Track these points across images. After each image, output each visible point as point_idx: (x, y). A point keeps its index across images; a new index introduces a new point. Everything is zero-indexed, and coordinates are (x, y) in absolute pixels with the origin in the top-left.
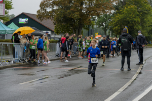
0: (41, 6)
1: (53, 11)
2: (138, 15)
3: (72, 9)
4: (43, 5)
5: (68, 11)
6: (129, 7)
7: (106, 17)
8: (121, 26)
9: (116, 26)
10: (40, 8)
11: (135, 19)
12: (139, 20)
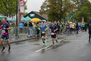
0: (41, 7)
1: (47, 10)
2: (89, 11)
3: (57, 9)
4: (42, 7)
5: (55, 10)
6: (84, 7)
7: (73, 13)
8: (80, 17)
9: (78, 17)
10: (41, 9)
11: (87, 14)
12: (89, 14)
